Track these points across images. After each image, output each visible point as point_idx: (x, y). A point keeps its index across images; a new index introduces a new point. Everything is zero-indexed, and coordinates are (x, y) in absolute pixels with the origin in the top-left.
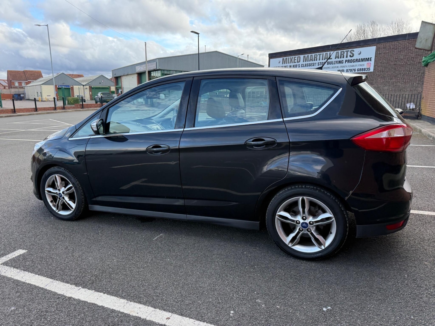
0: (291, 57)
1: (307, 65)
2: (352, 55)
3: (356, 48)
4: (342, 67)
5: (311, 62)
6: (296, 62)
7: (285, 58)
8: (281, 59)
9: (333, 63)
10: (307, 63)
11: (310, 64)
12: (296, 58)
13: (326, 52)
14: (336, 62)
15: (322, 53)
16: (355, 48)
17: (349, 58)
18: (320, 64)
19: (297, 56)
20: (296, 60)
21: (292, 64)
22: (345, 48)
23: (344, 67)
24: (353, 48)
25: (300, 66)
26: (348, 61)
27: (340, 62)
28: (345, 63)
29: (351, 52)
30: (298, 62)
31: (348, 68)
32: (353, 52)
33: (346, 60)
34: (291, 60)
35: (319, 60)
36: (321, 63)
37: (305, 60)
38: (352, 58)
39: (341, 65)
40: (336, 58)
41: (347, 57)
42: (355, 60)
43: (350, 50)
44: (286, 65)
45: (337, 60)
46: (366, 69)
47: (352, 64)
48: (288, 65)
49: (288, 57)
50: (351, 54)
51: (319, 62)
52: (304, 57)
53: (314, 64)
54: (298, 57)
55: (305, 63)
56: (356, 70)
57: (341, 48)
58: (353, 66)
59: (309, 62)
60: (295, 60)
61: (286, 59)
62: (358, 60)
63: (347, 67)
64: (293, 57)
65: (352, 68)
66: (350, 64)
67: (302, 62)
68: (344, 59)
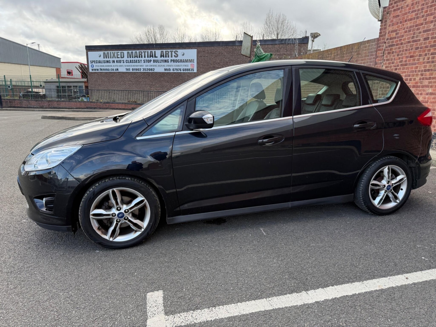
0: (114, 52)
1: (132, 61)
2: (176, 56)
3: (180, 49)
4: (168, 66)
5: (136, 59)
6: (119, 58)
7: (106, 52)
8: (101, 53)
9: (159, 62)
10: (132, 59)
11: (136, 61)
12: (119, 54)
13: (150, 50)
14: (162, 61)
15: (147, 51)
16: (178, 49)
17: (174, 58)
18: (145, 61)
19: (120, 51)
20: (119, 55)
21: (115, 59)
22: (169, 48)
23: (170, 66)
24: (177, 49)
25: (125, 61)
26: (174, 61)
27: (166, 61)
28: (171, 62)
29: (175, 52)
30: (121, 57)
31: (174, 68)
32: (177, 53)
33: (171, 60)
34: (114, 55)
35: (145, 57)
36: (147, 61)
37: (129, 56)
38: (177, 59)
39: (167, 64)
40: (161, 57)
41: (172, 57)
42: (180, 61)
43: (174, 50)
44: (107, 59)
45: (162, 58)
46: (190, 70)
47: (178, 64)
48: (111, 60)
49: (109, 52)
50: (175, 54)
51: (145, 59)
52: (128, 53)
53: (140, 61)
54: (121, 53)
55: (129, 59)
56: (182, 70)
57: (166, 48)
58: (178, 66)
59: (134, 59)
60: (117, 55)
61: (108, 53)
62: (182, 61)
63: (173, 66)
64: (116, 52)
65: (178, 68)
66: (175, 64)
67: (125, 58)
68: (170, 59)
